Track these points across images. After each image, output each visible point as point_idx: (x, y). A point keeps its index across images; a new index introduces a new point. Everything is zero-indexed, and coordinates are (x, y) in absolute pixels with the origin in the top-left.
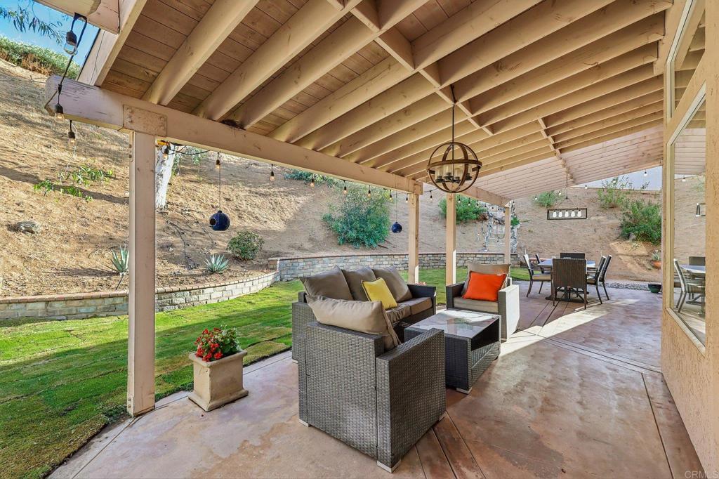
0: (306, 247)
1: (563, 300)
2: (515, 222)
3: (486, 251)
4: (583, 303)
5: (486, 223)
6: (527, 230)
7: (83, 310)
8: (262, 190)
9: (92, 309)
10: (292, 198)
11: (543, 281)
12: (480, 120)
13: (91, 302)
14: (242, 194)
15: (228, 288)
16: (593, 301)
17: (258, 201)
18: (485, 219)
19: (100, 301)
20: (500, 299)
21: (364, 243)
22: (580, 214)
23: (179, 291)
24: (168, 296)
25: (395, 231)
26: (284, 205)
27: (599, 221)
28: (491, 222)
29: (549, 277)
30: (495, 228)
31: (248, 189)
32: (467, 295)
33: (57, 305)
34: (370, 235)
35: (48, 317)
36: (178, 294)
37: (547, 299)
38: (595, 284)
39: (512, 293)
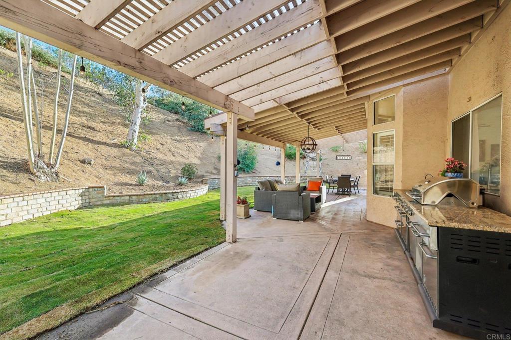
0: (214, 173)
1: (341, 194)
2: (321, 160)
3: (306, 175)
4: (349, 195)
5: (305, 160)
6: (326, 163)
7: (144, 200)
8: (178, 138)
9: (148, 200)
10: (196, 143)
11: (334, 186)
12: (315, 128)
13: (147, 196)
14: (168, 141)
15: (196, 191)
16: (353, 194)
17: (179, 145)
18: (305, 157)
19: (150, 196)
20: (320, 190)
21: (244, 170)
22: (349, 158)
23: (175, 192)
24: (176, 194)
25: (277, 165)
26: (194, 148)
27: (359, 160)
28: (308, 159)
29: (336, 185)
30: (310, 162)
31: (170, 137)
32: (308, 189)
33: (134, 198)
34: (248, 166)
35: (130, 203)
36: (180, 193)
37: (336, 194)
38: (354, 187)
39: (324, 188)
